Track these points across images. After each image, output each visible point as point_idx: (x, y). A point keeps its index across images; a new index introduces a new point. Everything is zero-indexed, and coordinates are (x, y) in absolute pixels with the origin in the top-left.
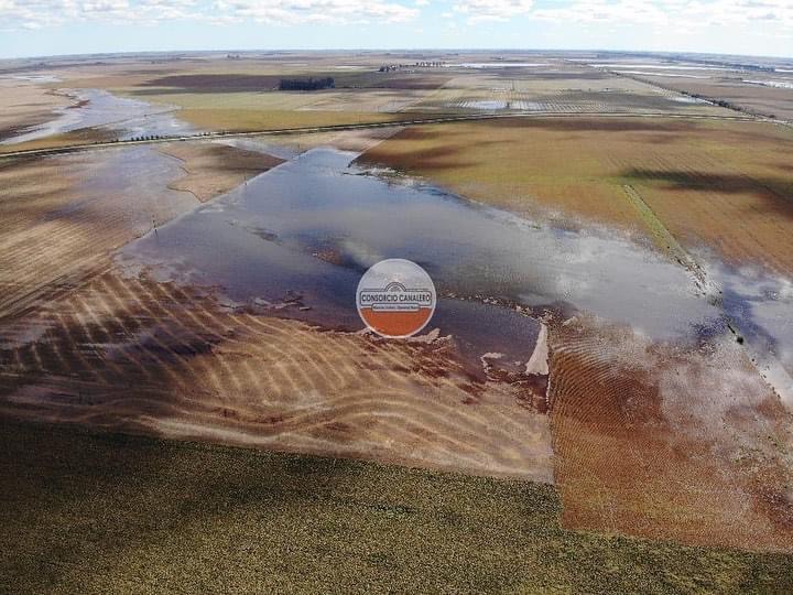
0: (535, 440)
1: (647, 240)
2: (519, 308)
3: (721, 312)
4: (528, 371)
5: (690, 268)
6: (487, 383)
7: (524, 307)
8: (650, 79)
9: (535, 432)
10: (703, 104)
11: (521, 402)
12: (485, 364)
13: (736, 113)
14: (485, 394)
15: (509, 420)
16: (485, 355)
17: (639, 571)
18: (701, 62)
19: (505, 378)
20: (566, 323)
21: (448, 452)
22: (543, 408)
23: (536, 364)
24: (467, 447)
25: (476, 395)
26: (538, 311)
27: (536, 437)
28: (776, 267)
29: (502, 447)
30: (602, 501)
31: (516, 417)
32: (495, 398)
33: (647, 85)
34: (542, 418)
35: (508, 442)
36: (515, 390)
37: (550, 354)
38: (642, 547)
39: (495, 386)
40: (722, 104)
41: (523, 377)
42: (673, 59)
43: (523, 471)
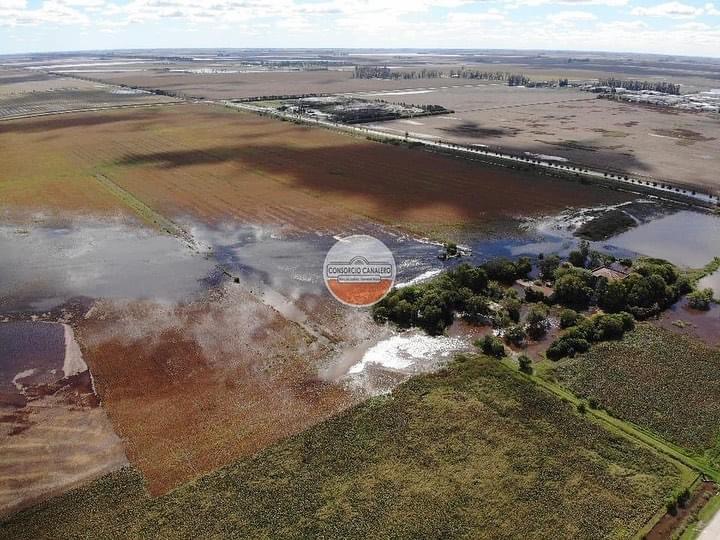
0: (98, 434)
1: (136, 220)
2: (34, 317)
3: (217, 264)
4: (67, 374)
5: (179, 235)
6: (29, 404)
7: (39, 314)
8: (89, 76)
9: (94, 428)
10: (143, 95)
11: (70, 407)
12: (19, 387)
13: (173, 99)
14: (31, 416)
15: (65, 429)
16: (16, 378)
17: (228, 494)
18: (130, 57)
19: (46, 391)
20: (88, 315)
21: (14, 491)
22: (95, 402)
23: (73, 365)
24: (32, 476)
25: (21, 421)
26: (56, 314)
27: (98, 432)
28: (243, 217)
29: (68, 458)
30: (176, 456)
31: (71, 423)
32: (43, 415)
33: (88, 82)
34: (97, 411)
35: (71, 450)
36: (60, 398)
37: (82, 350)
38: (223, 475)
39: (38, 404)
40: (159, 93)
41: (63, 383)
42: (105, 56)
43: (96, 470)
